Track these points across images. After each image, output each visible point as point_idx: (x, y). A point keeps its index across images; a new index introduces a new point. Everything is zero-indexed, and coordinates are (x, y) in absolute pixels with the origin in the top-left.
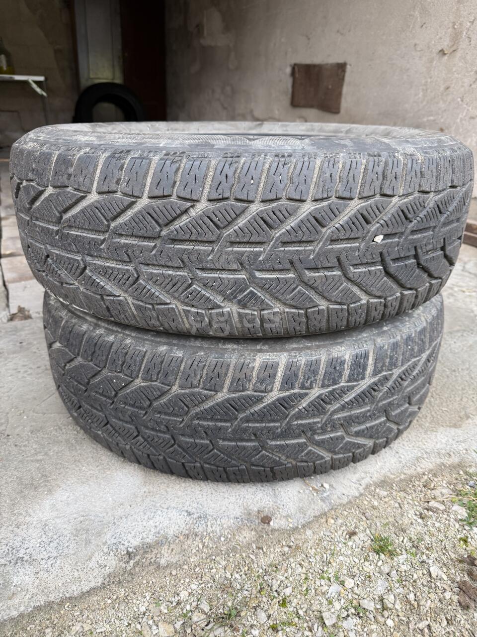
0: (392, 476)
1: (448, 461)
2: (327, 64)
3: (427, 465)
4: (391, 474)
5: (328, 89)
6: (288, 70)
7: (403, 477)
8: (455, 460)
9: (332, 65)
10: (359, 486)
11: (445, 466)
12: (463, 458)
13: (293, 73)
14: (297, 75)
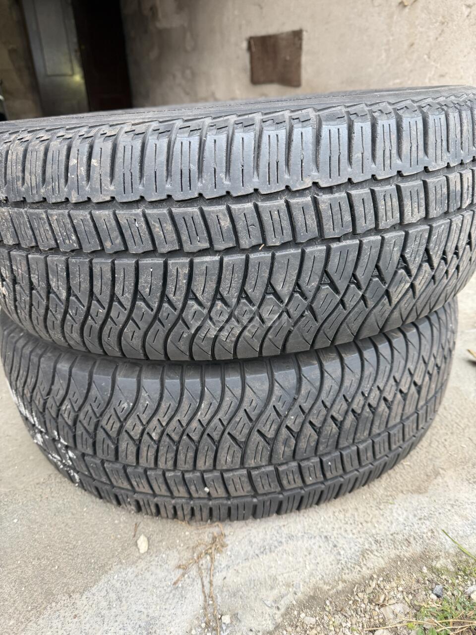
0: (326, 587)
1: (407, 552)
2: (282, 34)
3: (376, 562)
4: (325, 583)
5: (286, 61)
6: (244, 45)
7: (340, 586)
8: (416, 549)
9: (287, 33)
10: (276, 611)
11: (402, 561)
12: (427, 545)
13: (249, 48)
14: (254, 49)
